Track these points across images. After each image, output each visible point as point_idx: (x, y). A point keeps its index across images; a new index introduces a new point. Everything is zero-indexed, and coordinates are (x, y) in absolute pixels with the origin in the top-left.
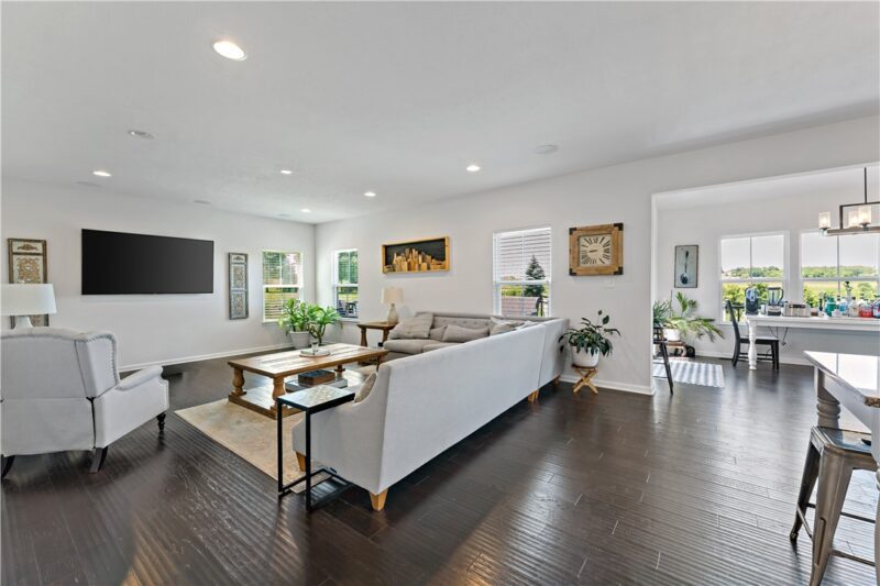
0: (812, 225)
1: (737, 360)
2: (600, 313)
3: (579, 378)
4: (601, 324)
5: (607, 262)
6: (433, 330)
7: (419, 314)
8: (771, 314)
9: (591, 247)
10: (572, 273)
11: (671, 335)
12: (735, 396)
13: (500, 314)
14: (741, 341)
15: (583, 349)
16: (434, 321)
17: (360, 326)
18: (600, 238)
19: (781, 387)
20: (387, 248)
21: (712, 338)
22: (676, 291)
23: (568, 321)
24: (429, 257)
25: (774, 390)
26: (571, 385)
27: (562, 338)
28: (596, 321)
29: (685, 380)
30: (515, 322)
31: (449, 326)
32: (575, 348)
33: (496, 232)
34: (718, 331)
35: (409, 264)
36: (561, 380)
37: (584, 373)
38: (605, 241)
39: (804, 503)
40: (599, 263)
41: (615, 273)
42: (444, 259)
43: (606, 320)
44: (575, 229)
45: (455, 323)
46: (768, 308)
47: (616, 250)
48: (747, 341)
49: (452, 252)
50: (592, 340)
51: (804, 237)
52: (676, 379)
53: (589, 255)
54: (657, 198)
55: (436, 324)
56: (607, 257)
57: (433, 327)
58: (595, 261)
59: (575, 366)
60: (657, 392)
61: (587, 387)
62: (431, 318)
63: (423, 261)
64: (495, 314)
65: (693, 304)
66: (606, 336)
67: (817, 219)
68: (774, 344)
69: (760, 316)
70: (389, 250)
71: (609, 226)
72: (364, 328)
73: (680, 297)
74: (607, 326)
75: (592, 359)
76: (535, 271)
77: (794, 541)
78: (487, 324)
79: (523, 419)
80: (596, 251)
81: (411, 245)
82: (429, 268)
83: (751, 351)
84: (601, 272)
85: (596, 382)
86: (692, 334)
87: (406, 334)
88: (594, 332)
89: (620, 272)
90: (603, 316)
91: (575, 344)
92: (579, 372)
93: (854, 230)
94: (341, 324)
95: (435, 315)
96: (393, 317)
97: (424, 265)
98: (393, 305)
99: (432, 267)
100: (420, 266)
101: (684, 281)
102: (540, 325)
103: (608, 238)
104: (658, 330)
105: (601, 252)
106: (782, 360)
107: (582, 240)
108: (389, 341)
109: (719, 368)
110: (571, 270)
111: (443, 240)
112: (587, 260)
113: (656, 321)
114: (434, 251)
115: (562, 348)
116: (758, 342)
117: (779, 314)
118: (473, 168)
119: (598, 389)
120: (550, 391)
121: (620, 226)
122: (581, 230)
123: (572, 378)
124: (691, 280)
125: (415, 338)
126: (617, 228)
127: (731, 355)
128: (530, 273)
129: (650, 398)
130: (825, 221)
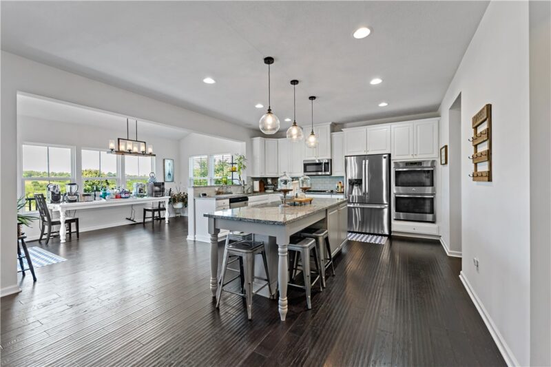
8: (71, 201)
14: (51, 224)
46: (69, 198)
68: (76, 221)
83: (62, 230)
117: (75, 201)
130: (112, 145)
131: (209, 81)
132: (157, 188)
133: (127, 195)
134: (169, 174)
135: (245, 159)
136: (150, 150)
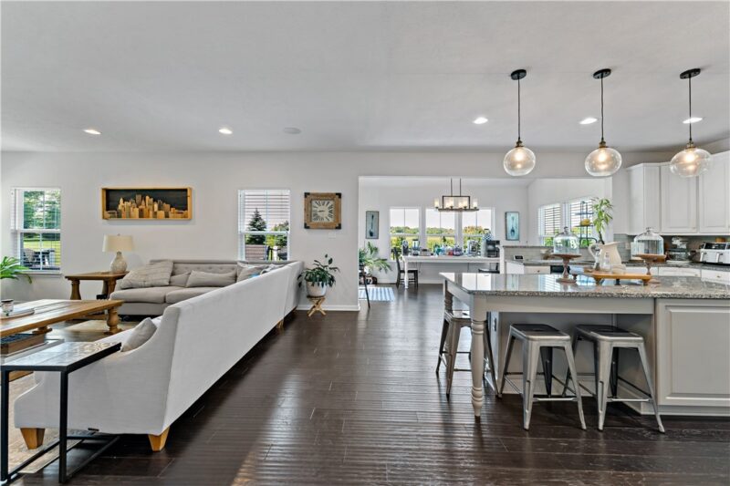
0: (431, 205)
1: (398, 284)
2: (326, 256)
3: (312, 306)
4: (327, 264)
5: (331, 220)
6: (174, 277)
7: (153, 262)
8: (414, 255)
9: (320, 208)
10: (306, 227)
11: (366, 270)
12: (398, 304)
13: (244, 259)
14: (401, 271)
15: (316, 283)
16: (174, 268)
17: (69, 278)
18: (326, 202)
19: (419, 297)
20: (108, 192)
21: (386, 270)
22: (367, 241)
23: (303, 263)
24: (167, 206)
25: (416, 299)
26: (306, 312)
27: (300, 276)
28: (324, 262)
29: (375, 299)
30: (261, 266)
31: (194, 272)
32: (310, 283)
33: (242, 189)
34: (389, 266)
35: (141, 211)
36: (297, 309)
37: (316, 301)
38: (330, 205)
39: (441, 352)
40: (325, 220)
41: (336, 228)
42: (186, 209)
43: (330, 261)
44: (309, 194)
45: (198, 269)
46: (413, 251)
47: (336, 211)
48: (403, 272)
49: (195, 202)
50: (321, 276)
51: (428, 211)
52: (370, 299)
53: (319, 213)
54: (362, 179)
55: (176, 271)
56: (331, 216)
57: (173, 274)
58: (322, 219)
59: (310, 297)
60: (361, 308)
61: (319, 311)
62: (171, 265)
63: (159, 209)
64: (239, 259)
65: (376, 249)
66: (332, 273)
67: (434, 202)
68: (415, 272)
69: (409, 256)
70: (111, 195)
71: (332, 194)
72: (76, 281)
73: (369, 245)
74: (331, 266)
75: (321, 290)
76: (258, 223)
77: (437, 373)
78: (233, 269)
79: (274, 343)
80: (323, 211)
81: (144, 192)
82: (167, 216)
83: (406, 278)
84: (327, 227)
85: (325, 307)
86: (376, 268)
87: (140, 283)
88: (323, 270)
89: (339, 227)
90: (328, 258)
91: (310, 280)
92: (311, 300)
93: (447, 210)
94: (29, 278)
95: (175, 263)
96: (119, 265)
97: (162, 213)
98: (119, 253)
99: (170, 215)
100: (155, 213)
101: (371, 234)
102: (286, 267)
103: (331, 203)
104: (362, 267)
105: (327, 213)
106: (420, 281)
107: (314, 202)
108: (117, 292)
109: (391, 289)
110: (305, 224)
111: (185, 190)
112: (317, 217)
113: (361, 261)
114: (175, 201)
115: (300, 284)
116: (409, 272)
117: (417, 255)
118: (225, 131)
119: (326, 312)
120: (291, 318)
121: (339, 195)
122: (314, 195)
123: (307, 306)
124: (375, 234)
125: (152, 286)
126: (337, 196)
127: (395, 281)
128: (253, 224)
129: (357, 312)
130: (437, 204)
131: (481, 120)
132: (491, 247)
133: (458, 253)
134: (513, 231)
135: (610, 207)
136: (475, 204)
